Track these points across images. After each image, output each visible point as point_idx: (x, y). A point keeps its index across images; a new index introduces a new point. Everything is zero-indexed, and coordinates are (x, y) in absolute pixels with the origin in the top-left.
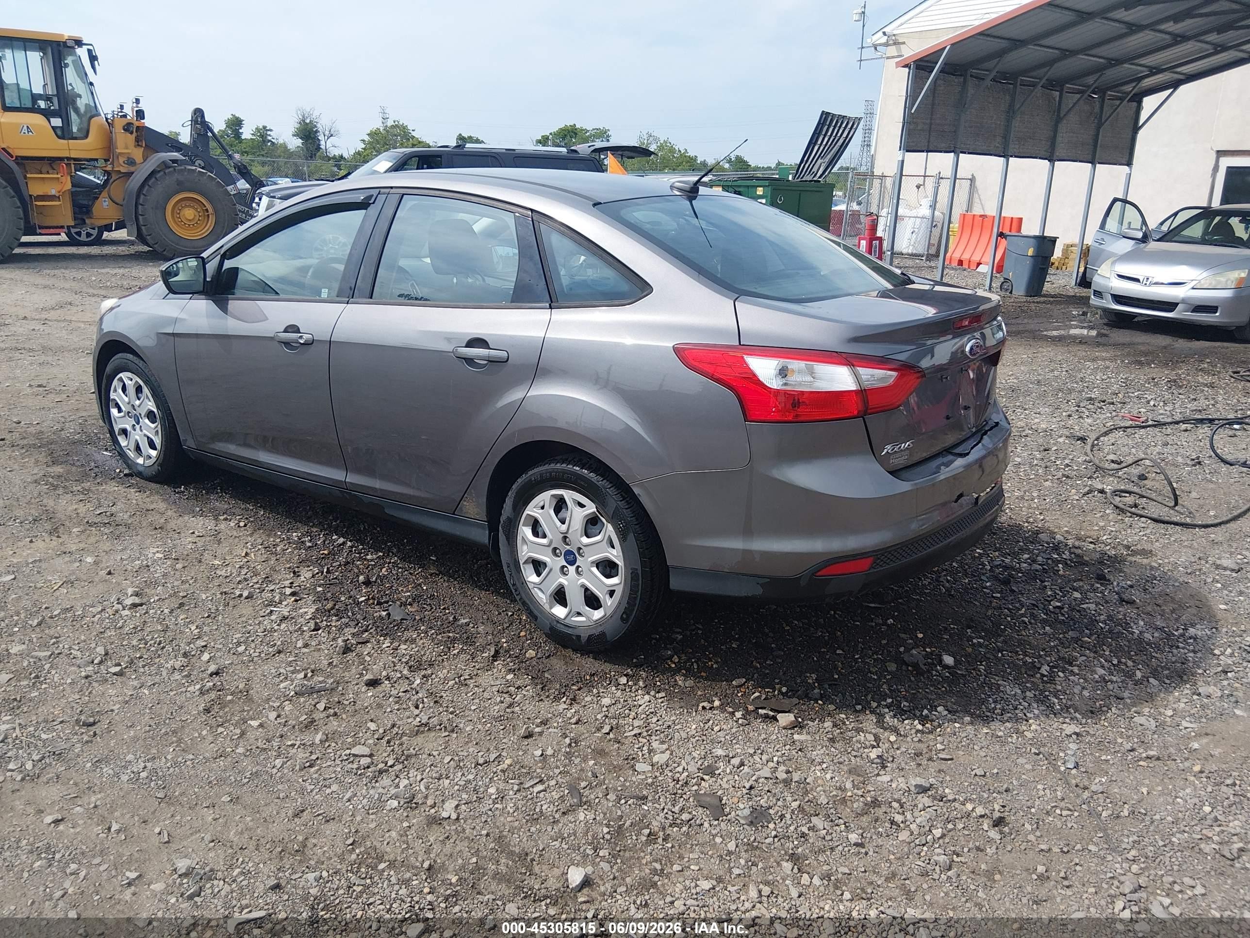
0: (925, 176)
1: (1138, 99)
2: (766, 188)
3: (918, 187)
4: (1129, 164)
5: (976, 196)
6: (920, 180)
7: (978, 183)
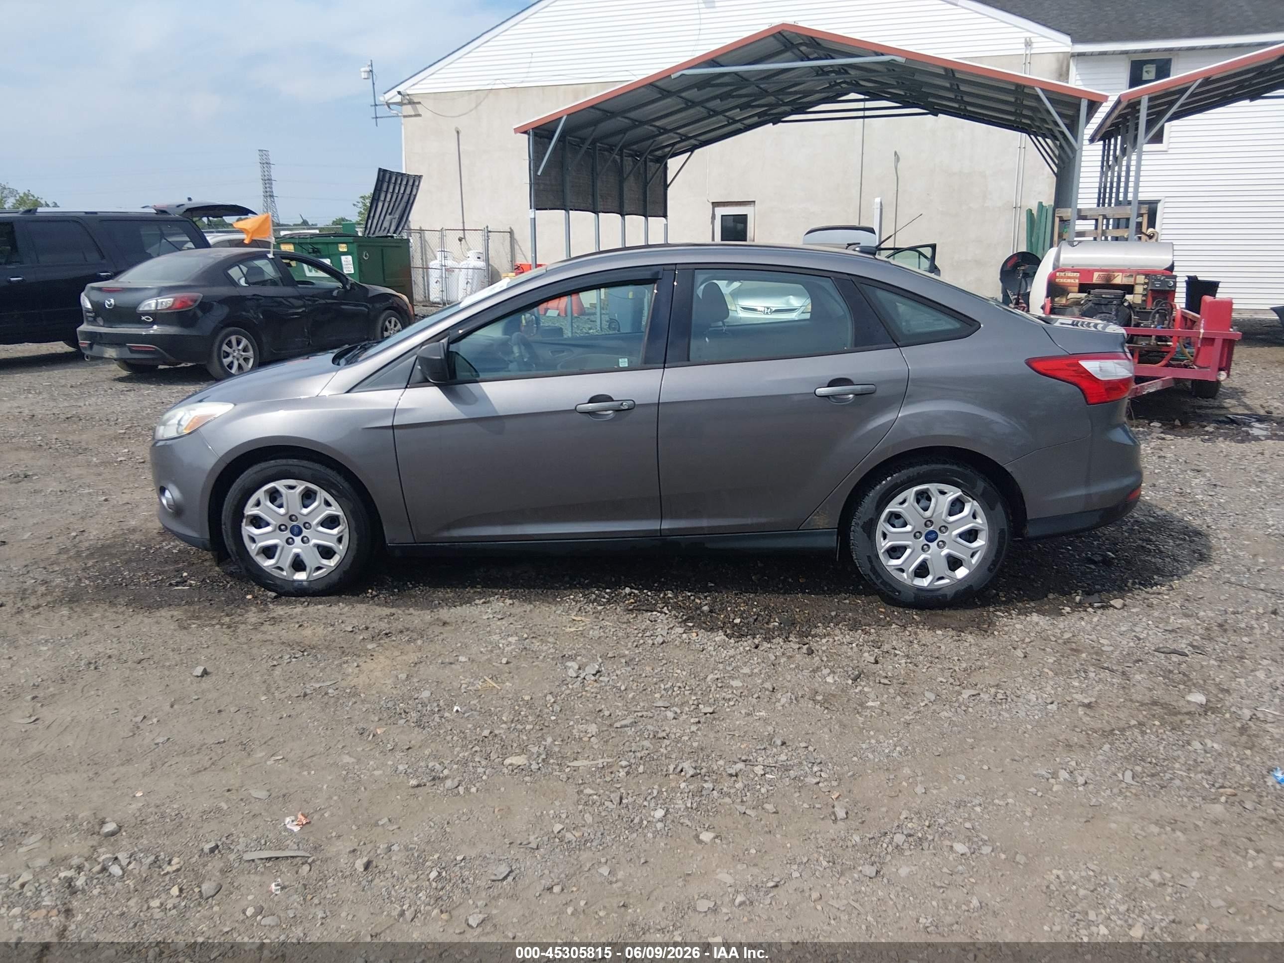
0: (464, 230)
1: (662, 161)
2: (351, 245)
3: (460, 240)
4: (665, 216)
5: (516, 247)
6: (461, 234)
7: (517, 236)
